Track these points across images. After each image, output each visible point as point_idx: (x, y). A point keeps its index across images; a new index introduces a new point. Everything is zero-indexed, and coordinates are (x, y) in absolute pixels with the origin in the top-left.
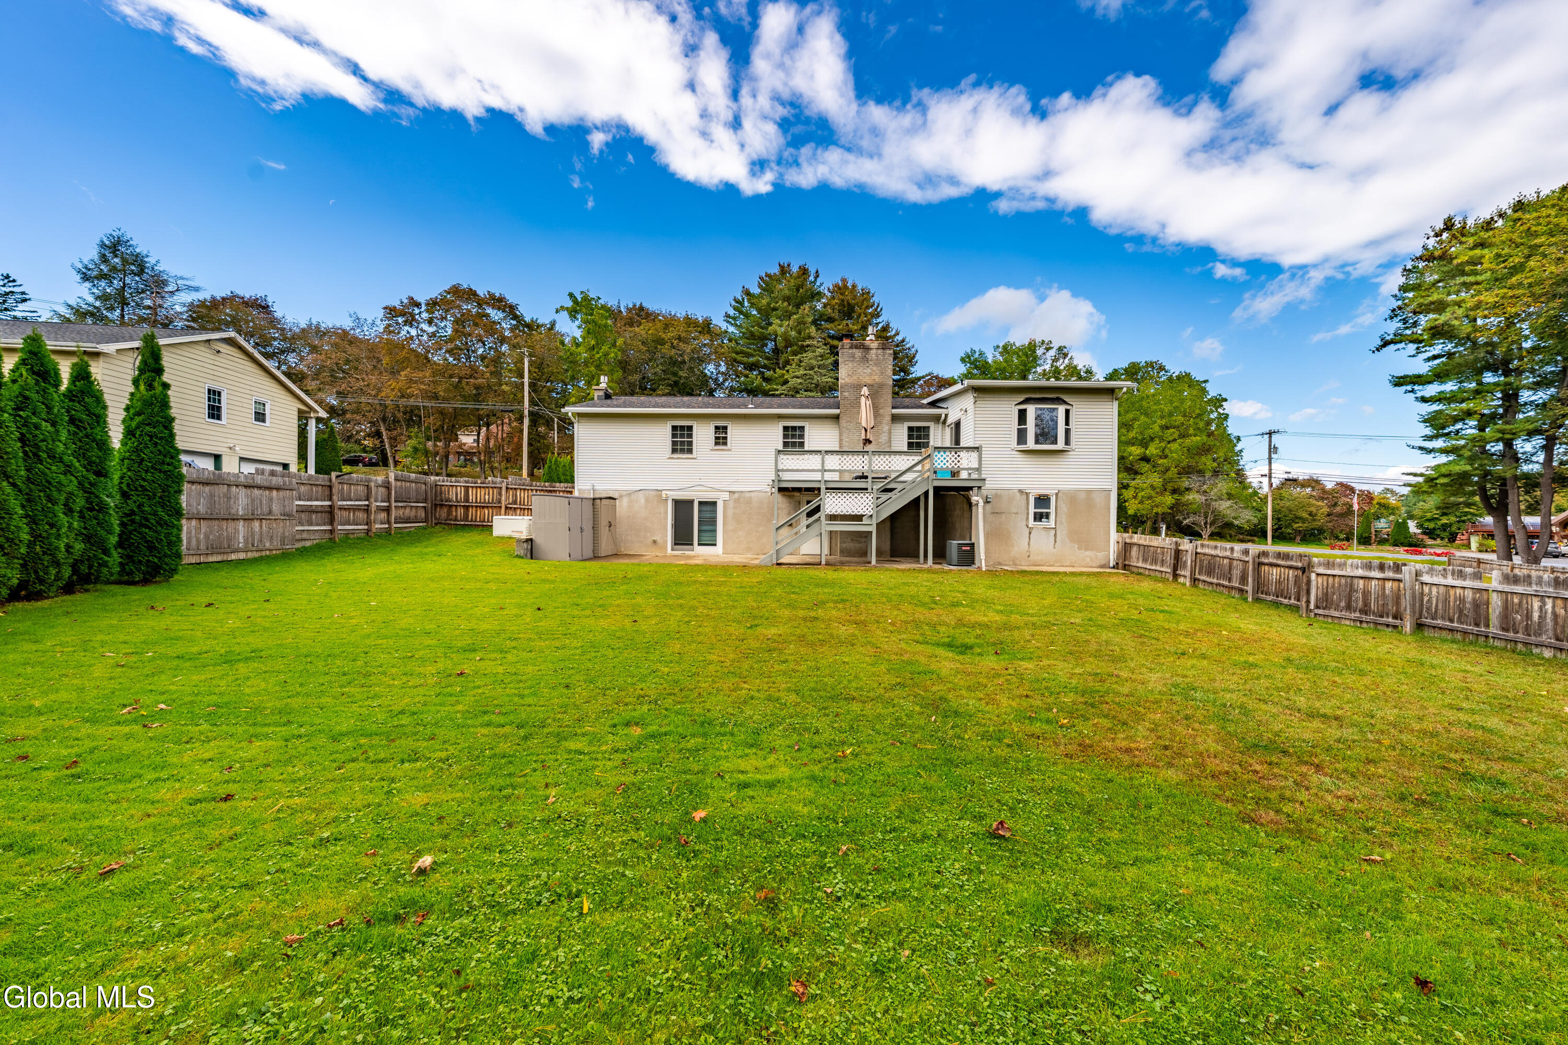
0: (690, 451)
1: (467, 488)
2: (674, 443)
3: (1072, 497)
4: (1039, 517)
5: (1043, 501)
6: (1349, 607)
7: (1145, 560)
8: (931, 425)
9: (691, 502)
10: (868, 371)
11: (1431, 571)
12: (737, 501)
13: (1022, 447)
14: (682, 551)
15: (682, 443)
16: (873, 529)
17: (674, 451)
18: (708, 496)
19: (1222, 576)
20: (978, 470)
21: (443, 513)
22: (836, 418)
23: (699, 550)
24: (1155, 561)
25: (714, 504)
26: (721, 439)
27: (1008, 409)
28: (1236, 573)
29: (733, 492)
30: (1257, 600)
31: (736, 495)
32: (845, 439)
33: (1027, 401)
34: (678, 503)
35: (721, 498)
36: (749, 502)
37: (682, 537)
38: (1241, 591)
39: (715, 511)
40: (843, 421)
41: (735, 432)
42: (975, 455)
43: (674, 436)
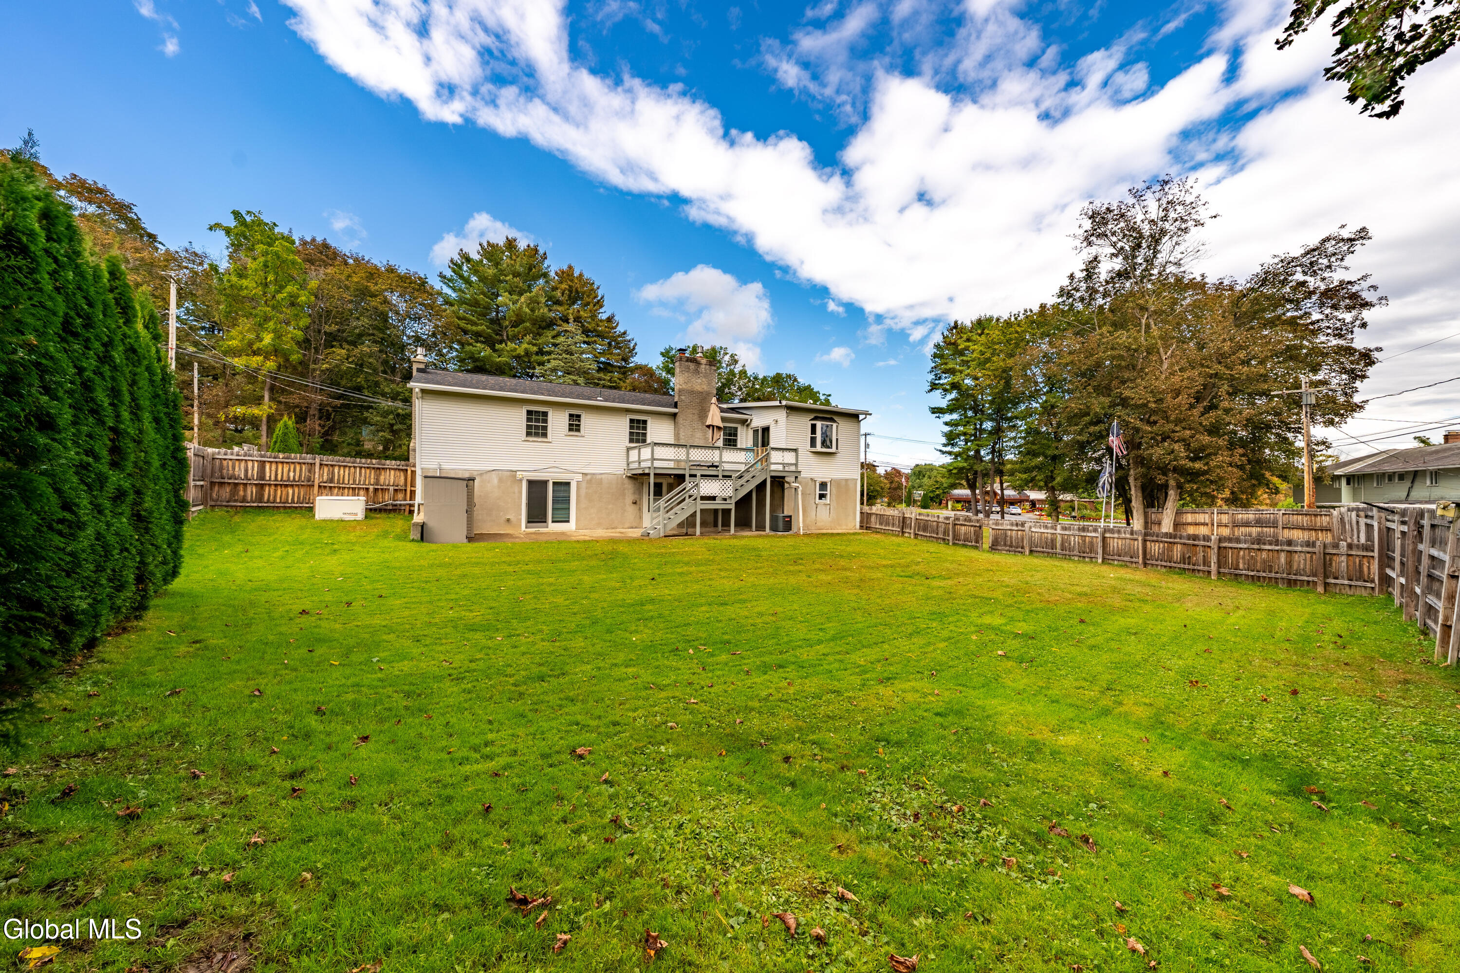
0: (545, 435)
1: (262, 464)
2: (528, 427)
3: (837, 483)
4: (822, 496)
5: (823, 485)
6: (1005, 545)
7: (881, 524)
8: (739, 426)
9: (545, 482)
10: (699, 381)
11: (1035, 526)
12: (589, 482)
13: (813, 449)
14: (534, 529)
15: (537, 427)
16: (733, 507)
17: (528, 434)
18: (562, 477)
19: (933, 532)
20: (796, 465)
21: (226, 492)
22: (674, 415)
23: (553, 527)
24: (887, 524)
25: (568, 484)
26: (574, 426)
27: (804, 423)
28: (941, 530)
29: (586, 474)
30: (954, 544)
31: (589, 477)
32: (682, 434)
33: (815, 418)
34: (531, 483)
35: (575, 480)
36: (600, 482)
37: (536, 515)
38: (944, 539)
39: (569, 491)
40: (680, 419)
41: (588, 421)
42: (793, 454)
43: (529, 420)
